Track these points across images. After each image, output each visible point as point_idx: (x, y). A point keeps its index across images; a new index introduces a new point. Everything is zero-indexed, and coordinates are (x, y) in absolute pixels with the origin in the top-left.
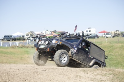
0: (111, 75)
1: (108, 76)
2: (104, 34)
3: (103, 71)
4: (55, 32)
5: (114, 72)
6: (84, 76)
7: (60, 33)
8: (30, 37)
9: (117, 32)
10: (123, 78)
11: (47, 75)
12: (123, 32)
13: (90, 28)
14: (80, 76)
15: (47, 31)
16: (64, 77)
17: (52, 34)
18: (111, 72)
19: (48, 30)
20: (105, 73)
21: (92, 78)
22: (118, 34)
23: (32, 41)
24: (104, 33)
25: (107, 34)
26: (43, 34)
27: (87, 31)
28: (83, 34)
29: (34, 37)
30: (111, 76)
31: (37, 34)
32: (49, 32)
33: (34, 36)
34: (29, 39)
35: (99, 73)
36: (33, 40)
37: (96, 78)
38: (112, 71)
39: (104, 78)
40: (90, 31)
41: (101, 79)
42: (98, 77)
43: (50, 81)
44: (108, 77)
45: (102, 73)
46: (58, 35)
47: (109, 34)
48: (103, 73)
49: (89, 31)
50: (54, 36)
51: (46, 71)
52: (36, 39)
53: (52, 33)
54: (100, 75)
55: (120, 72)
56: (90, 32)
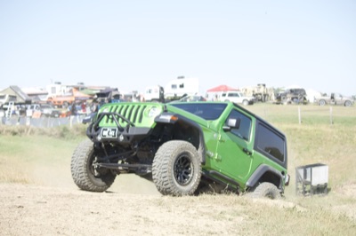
0: (239, 215)
1: (229, 220)
2: (224, 95)
3: (215, 206)
4: (82, 89)
5: (249, 207)
6: (159, 220)
7: (95, 92)
8: (7, 104)
9: (262, 87)
10: (274, 226)
11: (48, 217)
12: (278, 90)
13: (182, 77)
14: (146, 220)
15: (58, 87)
16: (100, 223)
17: (73, 95)
18: (239, 208)
19: (59, 83)
20: (220, 209)
21: (182, 225)
22: (265, 95)
23: (14, 113)
24: (222, 93)
25: (231, 95)
26: (47, 94)
27: (174, 86)
28: (162, 96)
29: (21, 104)
30: (240, 219)
31: (30, 95)
32: (65, 88)
33: (19, 100)
34: (6, 109)
35: (204, 210)
36: (18, 112)
37: (194, 224)
38: (242, 204)
39: (218, 226)
40: (182, 86)
41: (208, 229)
42: (201, 222)
43: (58, 233)
44: (231, 223)
45: (212, 211)
46: (91, 98)
47: (237, 95)
48: (215, 211)
49: (178, 86)
50: (77, 98)
51: (48, 205)
52: (26, 108)
53: (71, 91)
54: (207, 216)
55: (265, 207)
56: (182, 89)
